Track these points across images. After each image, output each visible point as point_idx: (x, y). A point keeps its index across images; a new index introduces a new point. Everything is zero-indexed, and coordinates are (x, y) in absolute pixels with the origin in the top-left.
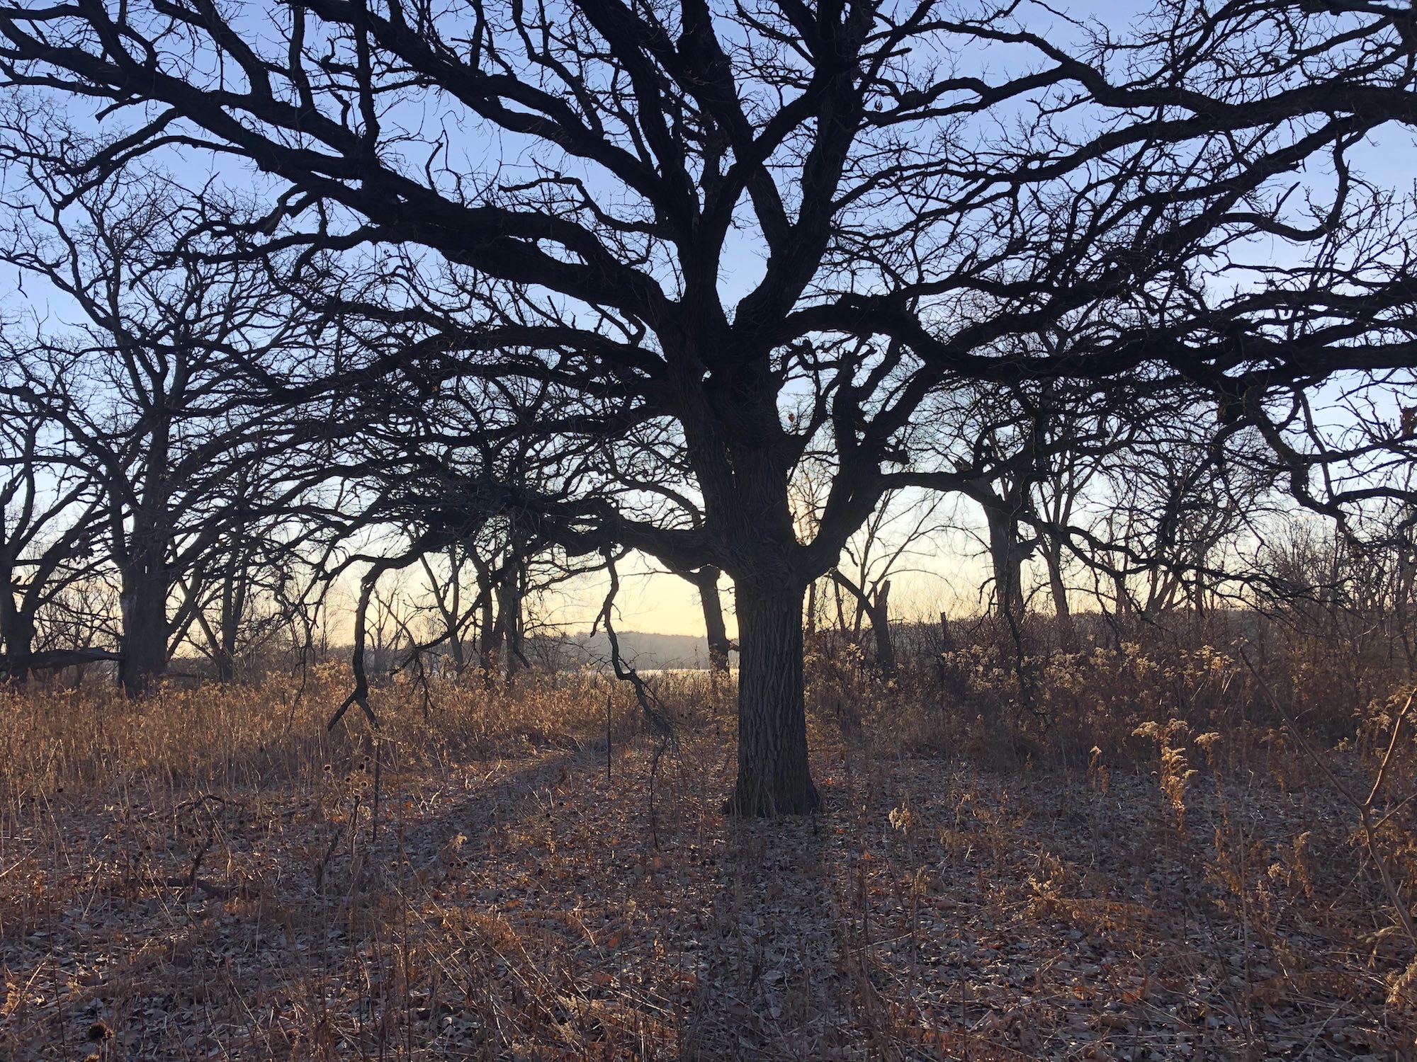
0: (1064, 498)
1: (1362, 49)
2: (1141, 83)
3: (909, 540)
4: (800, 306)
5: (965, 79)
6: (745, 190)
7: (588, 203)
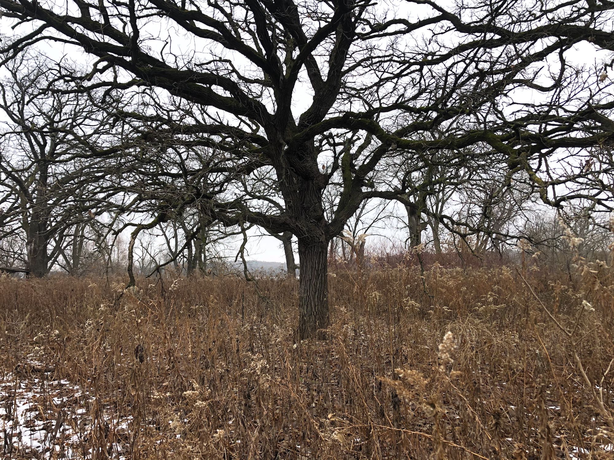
0: (440, 204)
1: (572, 10)
2: (477, 22)
3: (374, 222)
4: (327, 117)
5: (400, 19)
6: (303, 65)
7: (234, 70)
